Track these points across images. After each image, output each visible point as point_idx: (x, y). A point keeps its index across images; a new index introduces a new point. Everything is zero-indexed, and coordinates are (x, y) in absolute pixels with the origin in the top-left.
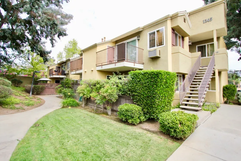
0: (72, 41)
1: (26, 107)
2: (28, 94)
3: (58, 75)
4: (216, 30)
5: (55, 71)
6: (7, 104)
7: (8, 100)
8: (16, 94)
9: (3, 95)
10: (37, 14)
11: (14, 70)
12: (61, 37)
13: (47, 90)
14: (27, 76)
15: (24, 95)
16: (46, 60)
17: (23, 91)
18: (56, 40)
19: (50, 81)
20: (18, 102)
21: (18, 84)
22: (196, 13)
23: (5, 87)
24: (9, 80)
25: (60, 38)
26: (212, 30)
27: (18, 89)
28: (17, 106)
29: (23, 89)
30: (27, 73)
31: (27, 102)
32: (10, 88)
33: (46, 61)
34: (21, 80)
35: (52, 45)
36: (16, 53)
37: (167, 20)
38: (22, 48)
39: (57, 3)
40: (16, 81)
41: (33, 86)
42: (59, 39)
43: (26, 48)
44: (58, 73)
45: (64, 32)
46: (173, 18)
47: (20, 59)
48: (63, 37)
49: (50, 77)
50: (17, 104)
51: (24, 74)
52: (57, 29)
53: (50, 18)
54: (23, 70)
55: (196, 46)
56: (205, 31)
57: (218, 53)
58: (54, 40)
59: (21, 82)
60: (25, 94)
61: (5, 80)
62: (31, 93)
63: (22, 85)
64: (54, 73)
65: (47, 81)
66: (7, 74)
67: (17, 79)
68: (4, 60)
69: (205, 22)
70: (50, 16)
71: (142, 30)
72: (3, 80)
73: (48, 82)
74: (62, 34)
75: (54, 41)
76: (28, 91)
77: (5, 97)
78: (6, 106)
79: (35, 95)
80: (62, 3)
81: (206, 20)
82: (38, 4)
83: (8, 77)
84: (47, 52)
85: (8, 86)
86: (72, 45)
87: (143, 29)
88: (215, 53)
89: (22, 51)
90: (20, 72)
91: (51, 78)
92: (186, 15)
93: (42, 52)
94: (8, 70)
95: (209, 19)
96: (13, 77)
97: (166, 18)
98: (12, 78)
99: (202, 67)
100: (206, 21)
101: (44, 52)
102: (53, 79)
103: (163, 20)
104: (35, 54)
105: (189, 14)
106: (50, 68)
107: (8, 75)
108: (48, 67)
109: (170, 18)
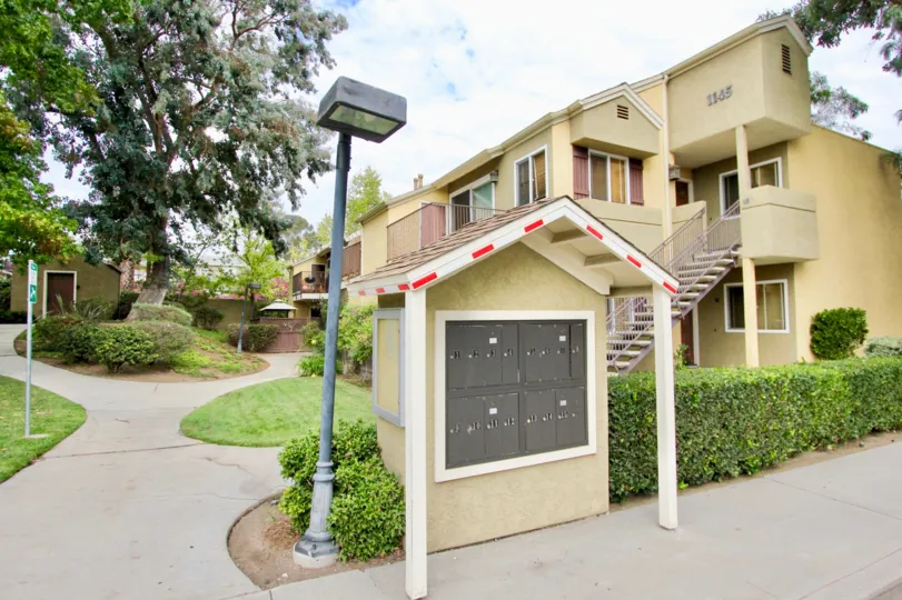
0: (363, 174)
1: (221, 375)
2: (233, 349)
3: (314, 292)
4: (745, 126)
5: (308, 280)
6: (183, 366)
7: (185, 356)
8: (204, 346)
9: (176, 343)
10: (246, 132)
11: (201, 282)
12: (316, 175)
13: (284, 337)
14: (237, 298)
15: (223, 351)
16: (280, 249)
17: (222, 341)
18: (303, 187)
19: (294, 311)
20: (206, 363)
21: (211, 322)
22: (690, 73)
23: (180, 326)
24: (188, 311)
25: (314, 180)
26: (733, 126)
27: (213, 335)
28: (203, 371)
29: (224, 336)
30: (234, 288)
31: (227, 364)
32: (189, 329)
33: (280, 252)
34: (220, 312)
35: (293, 203)
36: (206, 231)
37: (550, 127)
38: (220, 218)
39: (301, 80)
40: (206, 313)
41: (247, 326)
42: (310, 182)
43: (229, 216)
44: (318, 286)
45: (326, 161)
46: (573, 114)
47: (217, 248)
48: (321, 175)
49: (294, 299)
50: (205, 367)
51: (227, 292)
52: (296, 161)
53: (278, 134)
54: (223, 279)
55: (718, 177)
56: (715, 132)
57: (750, 205)
58: (298, 187)
59: (220, 317)
60: (225, 349)
61: (178, 309)
62: (240, 346)
63: (221, 324)
64: (305, 287)
65: (288, 311)
66: (186, 293)
67: (210, 307)
68: (177, 258)
69: (713, 101)
70: (278, 130)
71: (502, 153)
72: (176, 311)
73: (291, 315)
74: (320, 166)
75: (297, 192)
76: (233, 342)
77: (178, 347)
78: (182, 370)
79: (252, 352)
80: (317, 73)
81: (715, 94)
82: (247, 103)
83: (186, 302)
84: (282, 224)
85: (184, 325)
86: (362, 189)
87: (504, 150)
88: (742, 205)
89: (219, 227)
90: (216, 286)
91: (298, 303)
92: (626, 95)
93: (269, 225)
94: (187, 283)
95: (722, 91)
96: (201, 303)
97: (547, 122)
98: (196, 305)
99: (709, 251)
100: (715, 99)
101: (275, 225)
102: (302, 304)
103: (539, 128)
104: (254, 233)
105: (669, 75)
106: (296, 272)
107: (188, 299)
108: (291, 268)
109: (567, 118)
